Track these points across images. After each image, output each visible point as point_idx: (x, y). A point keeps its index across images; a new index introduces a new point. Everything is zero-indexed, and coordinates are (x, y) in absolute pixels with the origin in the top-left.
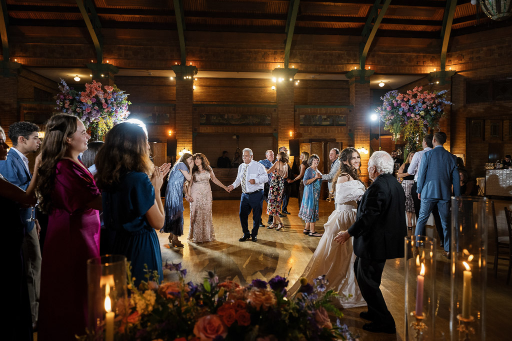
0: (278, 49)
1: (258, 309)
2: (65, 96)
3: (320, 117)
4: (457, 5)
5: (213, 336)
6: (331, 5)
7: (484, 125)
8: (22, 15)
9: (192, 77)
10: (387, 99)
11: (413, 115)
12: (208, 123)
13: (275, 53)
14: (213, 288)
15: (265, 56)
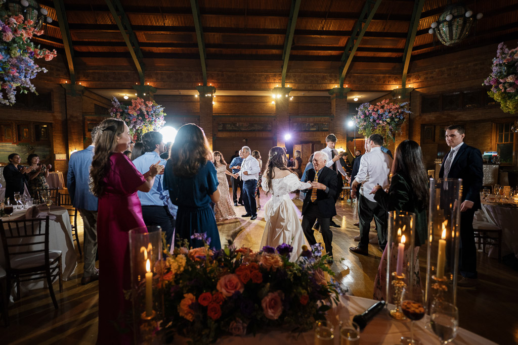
0: (277, 73)
1: (268, 270)
2: (117, 110)
3: (309, 125)
4: (416, 35)
5: (233, 292)
6: (318, 38)
7: (435, 130)
8: (84, 49)
9: (212, 95)
10: (361, 109)
11: (381, 122)
12: (224, 130)
13: (275, 76)
14: (231, 253)
15: (267, 78)
